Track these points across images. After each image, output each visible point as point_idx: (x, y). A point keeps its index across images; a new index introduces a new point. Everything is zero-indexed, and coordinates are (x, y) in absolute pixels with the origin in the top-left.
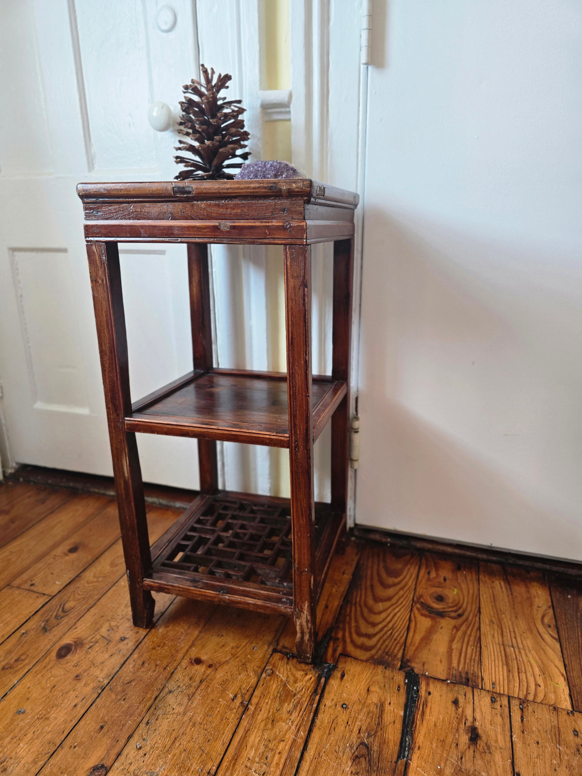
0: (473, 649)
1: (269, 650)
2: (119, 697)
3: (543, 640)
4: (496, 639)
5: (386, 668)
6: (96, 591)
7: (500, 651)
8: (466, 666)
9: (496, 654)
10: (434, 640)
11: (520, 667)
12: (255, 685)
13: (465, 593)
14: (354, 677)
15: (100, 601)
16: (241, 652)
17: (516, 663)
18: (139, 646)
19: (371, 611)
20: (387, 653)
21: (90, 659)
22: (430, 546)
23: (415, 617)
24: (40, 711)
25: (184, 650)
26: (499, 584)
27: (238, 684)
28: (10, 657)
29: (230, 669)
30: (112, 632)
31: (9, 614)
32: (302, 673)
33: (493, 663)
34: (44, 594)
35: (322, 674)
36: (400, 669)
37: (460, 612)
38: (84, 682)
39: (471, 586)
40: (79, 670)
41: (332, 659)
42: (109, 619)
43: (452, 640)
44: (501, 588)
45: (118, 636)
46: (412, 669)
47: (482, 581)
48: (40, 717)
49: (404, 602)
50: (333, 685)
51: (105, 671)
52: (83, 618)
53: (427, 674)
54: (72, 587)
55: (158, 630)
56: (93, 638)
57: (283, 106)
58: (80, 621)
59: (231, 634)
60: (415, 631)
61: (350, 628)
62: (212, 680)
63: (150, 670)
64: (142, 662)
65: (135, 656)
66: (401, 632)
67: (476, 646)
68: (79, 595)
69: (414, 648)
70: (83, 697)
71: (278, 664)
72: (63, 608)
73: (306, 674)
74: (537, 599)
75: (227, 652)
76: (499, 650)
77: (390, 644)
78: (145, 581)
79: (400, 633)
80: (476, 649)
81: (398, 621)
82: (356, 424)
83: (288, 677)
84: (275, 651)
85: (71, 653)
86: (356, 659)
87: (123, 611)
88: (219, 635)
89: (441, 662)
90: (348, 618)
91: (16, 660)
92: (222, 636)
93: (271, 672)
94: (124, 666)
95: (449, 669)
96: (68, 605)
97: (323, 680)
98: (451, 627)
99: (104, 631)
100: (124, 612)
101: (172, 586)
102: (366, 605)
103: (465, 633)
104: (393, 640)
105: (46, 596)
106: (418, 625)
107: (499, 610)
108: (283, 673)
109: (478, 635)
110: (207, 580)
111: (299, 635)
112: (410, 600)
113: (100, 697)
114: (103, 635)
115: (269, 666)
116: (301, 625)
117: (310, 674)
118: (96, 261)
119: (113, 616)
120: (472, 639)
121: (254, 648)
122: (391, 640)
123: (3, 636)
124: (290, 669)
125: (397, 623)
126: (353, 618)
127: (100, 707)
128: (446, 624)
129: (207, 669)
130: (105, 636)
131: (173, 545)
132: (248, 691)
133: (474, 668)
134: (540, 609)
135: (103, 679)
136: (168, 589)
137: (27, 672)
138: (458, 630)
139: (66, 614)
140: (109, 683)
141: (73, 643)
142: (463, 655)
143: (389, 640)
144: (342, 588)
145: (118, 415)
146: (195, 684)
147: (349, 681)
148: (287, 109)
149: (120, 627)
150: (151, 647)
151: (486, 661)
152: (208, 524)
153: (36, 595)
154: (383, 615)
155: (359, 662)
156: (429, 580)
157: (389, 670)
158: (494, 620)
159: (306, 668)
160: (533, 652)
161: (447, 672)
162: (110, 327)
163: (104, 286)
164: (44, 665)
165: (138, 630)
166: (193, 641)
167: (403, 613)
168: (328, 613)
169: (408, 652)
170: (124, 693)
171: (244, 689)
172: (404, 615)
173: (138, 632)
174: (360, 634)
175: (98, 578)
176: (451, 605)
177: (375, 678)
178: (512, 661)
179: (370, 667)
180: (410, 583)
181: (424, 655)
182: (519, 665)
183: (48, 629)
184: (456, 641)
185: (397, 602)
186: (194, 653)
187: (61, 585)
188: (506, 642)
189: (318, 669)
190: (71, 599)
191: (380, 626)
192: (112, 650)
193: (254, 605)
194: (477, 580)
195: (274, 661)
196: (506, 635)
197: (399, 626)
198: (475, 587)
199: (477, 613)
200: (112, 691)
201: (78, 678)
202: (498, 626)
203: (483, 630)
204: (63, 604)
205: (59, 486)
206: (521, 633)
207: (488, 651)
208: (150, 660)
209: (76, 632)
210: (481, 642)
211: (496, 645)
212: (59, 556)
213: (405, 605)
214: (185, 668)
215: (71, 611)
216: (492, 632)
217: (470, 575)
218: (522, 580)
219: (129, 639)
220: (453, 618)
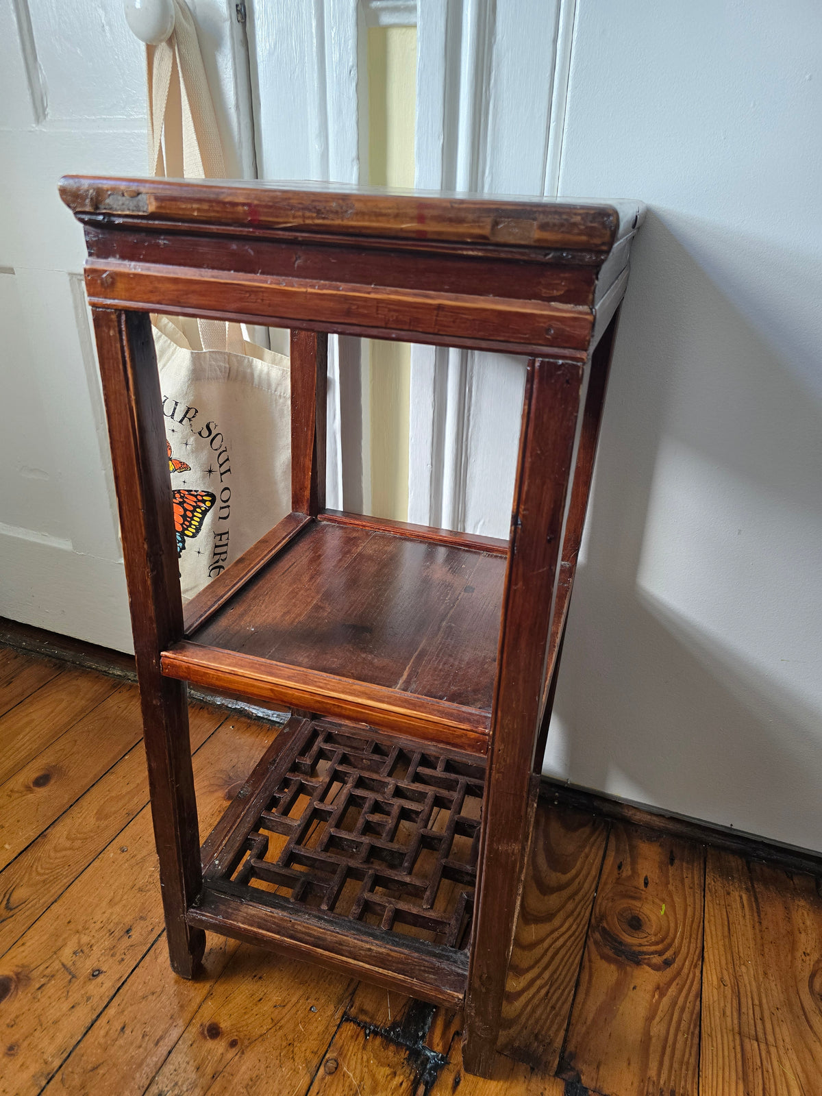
0: (687, 1039)
1: (336, 1017)
3: (811, 1027)
4: (729, 1019)
5: (532, 1069)
6: (67, 867)
7: (734, 1048)
8: (673, 1078)
9: (726, 1052)
10: (620, 1012)
11: (767, 1086)
12: (304, 1092)
13: (680, 916)
14: (476, 1087)
15: (69, 889)
16: (288, 1017)
17: (760, 1076)
18: (121, 991)
20: (536, 1037)
21: (37, 1013)
22: (625, 813)
23: (590, 961)
25: (194, 1005)
26: (738, 899)
27: (275, 1088)
29: (265, 1052)
30: (81, 957)
32: (387, 1071)
33: (720, 1074)
35: (421, 1076)
36: (557, 1074)
37: (668, 955)
39: (690, 901)
40: (16, 1035)
41: (441, 1043)
42: (80, 928)
43: (650, 1017)
44: (743, 907)
45: (87, 966)
46: (579, 1077)
47: (710, 891)
49: (574, 927)
51: (59, 1040)
52: (38, 923)
53: (603, 1089)
54: (27, 859)
56: (47, 967)
58: (31, 930)
59: (277, 974)
60: (587, 993)
62: (232, 1075)
63: (132, 1043)
64: (122, 1025)
65: (112, 1011)
66: (564, 990)
68: (38, 874)
69: (584, 1030)
71: (348, 1050)
72: (8, 900)
73: (395, 1074)
74: (803, 937)
75: (264, 1015)
76: (731, 1044)
77: (544, 1017)
79: (562, 994)
80: (692, 1040)
81: (561, 967)
83: (362, 1079)
84: (346, 1018)
85: (8, 997)
87: (104, 913)
88: (255, 976)
89: (630, 1064)
92: (260, 978)
93: (335, 1065)
94: (90, 1032)
95: (643, 1081)
96: (18, 895)
97: (422, 1090)
98: (650, 987)
99: (67, 952)
100: (106, 915)
103: (674, 1003)
104: (549, 1009)
106: (594, 979)
107: (735, 955)
108: (355, 1068)
109: (697, 1008)
112: (583, 923)
114: (66, 963)
115: (333, 1051)
117: (400, 1075)
119: (86, 922)
120: (686, 1016)
121: (311, 1009)
122: (545, 1008)
124: (368, 1061)
125: (558, 973)
129: (227, 1050)
130: (68, 966)
133: (686, 1081)
134: (808, 958)
135: (53, 1056)
138: (662, 995)
139: (11, 913)
140: (61, 1066)
141: (14, 977)
142: (668, 1051)
143: (542, 1007)
146: (203, 1082)
147: (467, 1095)
149: (94, 948)
150: (140, 994)
151: (708, 1071)
154: (536, 952)
156: (618, 881)
157: (537, 1075)
158: (726, 977)
159: (396, 1059)
160: (792, 1054)
161: (639, 1086)
165: (123, 956)
167: (571, 951)
169: (573, 1036)
170: (82, 1092)
172: (571, 954)
173: (123, 960)
175: (73, 840)
176: (653, 939)
178: (753, 1071)
179: (505, 1067)
180: (586, 886)
181: (600, 1046)
182: (767, 1081)
184: (657, 1019)
185: (561, 926)
186: (209, 1013)
187: (13, 851)
188: (745, 1029)
189: (415, 1062)
190: (24, 881)
191: (529, 976)
192: (75, 996)
194: (701, 886)
195: (341, 1041)
196: (746, 1013)
197: (562, 977)
198: (698, 901)
199: (698, 960)
200: (64, 1086)
201: (12, 1052)
202: (732, 991)
203: (707, 1000)
204: (9, 892)
205: (38, 652)
206: (772, 1010)
207: (713, 1046)
208: (136, 1021)
209: (23, 951)
210: (702, 1024)
211: (727, 1033)
212: (17, 792)
213: (575, 932)
214: (191, 1045)
215: (20, 908)
216: (722, 1005)
217: (690, 876)
218: (779, 891)
219: (107, 974)
220: (656, 968)
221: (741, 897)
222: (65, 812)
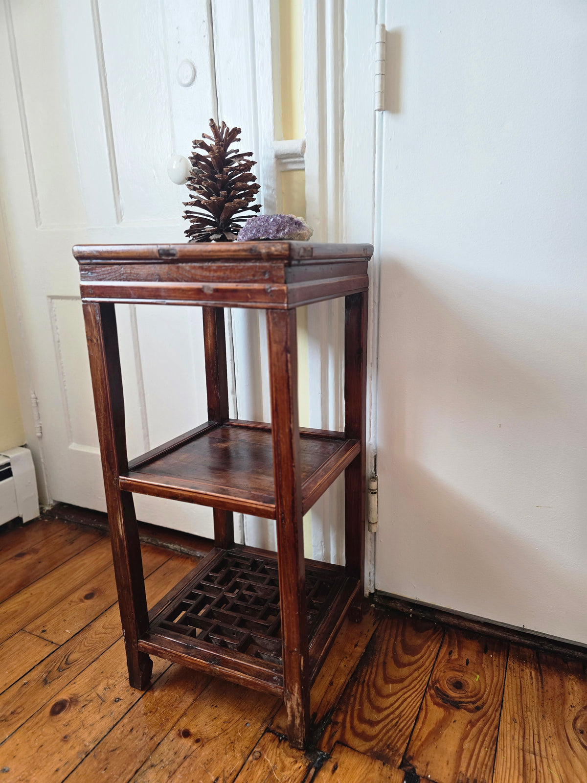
0: (487, 751)
1: (262, 729)
2: (101, 766)
3: (572, 748)
4: (516, 742)
5: (384, 764)
6: (102, 643)
7: (519, 758)
8: (476, 772)
9: (513, 760)
10: (444, 735)
12: (239, 768)
13: (488, 682)
14: (347, 771)
15: (103, 655)
16: (232, 728)
17: (535, 775)
18: (131, 710)
19: (379, 693)
20: (388, 747)
21: (82, 719)
22: (456, 621)
23: (426, 705)
24: (23, 772)
25: (175, 719)
26: (529, 674)
27: (222, 765)
28: (7, 708)
29: (216, 746)
30: (108, 691)
31: (16, 662)
32: (292, 760)
33: (508, 771)
34: (52, 642)
35: (314, 764)
36: (400, 767)
37: (478, 704)
38: (70, 745)
39: (496, 674)
40: (69, 730)
41: (326, 747)
42: (109, 675)
43: (463, 739)
44: (532, 678)
45: (112, 696)
46: (414, 770)
47: (510, 669)
48: (22, 779)
49: (418, 686)
50: (322, 779)
51: (94, 734)
52: (84, 672)
53: (429, 776)
54: (80, 638)
55: (153, 693)
56: (88, 696)
57: (297, 156)
58: (79, 675)
59: (226, 705)
60: (423, 723)
61: (353, 710)
62: (196, 757)
63: (137, 738)
64: (131, 728)
65: (125, 720)
66: (408, 721)
67: (491, 748)
68: (85, 646)
69: (419, 743)
70: (66, 761)
71: (268, 747)
72: (67, 659)
73: (296, 762)
74: (571, 697)
75: (217, 726)
76: (517, 756)
77: (394, 735)
78: (140, 642)
79: (406, 723)
80: (491, 752)
81: (407, 709)
82: (373, 485)
83: (276, 763)
84: (267, 730)
85: (65, 710)
86: (353, 749)
87: (123, 668)
88: (213, 706)
89: (448, 764)
90: (352, 699)
91: (12, 713)
92: (216, 707)
93: (259, 755)
94: (112, 731)
95: (456, 773)
96: (72, 658)
97: (312, 771)
98: (465, 722)
99: (100, 689)
101: (165, 650)
102: (375, 686)
103: (481, 731)
104: (397, 731)
105: (54, 645)
106: (428, 716)
107: (524, 706)
108: (272, 757)
109: (495, 735)
110: (200, 647)
111: (290, 718)
112: (424, 684)
113: (83, 763)
114: (99, 694)
115: (258, 748)
116: (292, 708)
117: (299, 762)
118: (91, 322)
119: (112, 672)
120: (487, 739)
121: (246, 725)
122: (396, 731)
123: (5, 685)
124: (280, 754)
125: (405, 711)
126: (358, 700)
127: (81, 775)
128: (461, 717)
129: (194, 744)
130: (101, 696)
131: (176, 603)
132: (231, 774)
133: (484, 775)
134: (573, 709)
135: (90, 743)
136: (161, 653)
137: (20, 727)
138: (473, 725)
139: (68, 666)
140: (94, 748)
141: (69, 699)
142: (474, 757)
143: (393, 730)
144: (352, 663)
145: (113, 473)
146: (178, 760)
147: (341, 776)
148: (302, 159)
149: (117, 687)
150: (143, 712)
151: (499, 768)
152: (216, 582)
153: (46, 642)
154: (392, 699)
155: (356, 753)
156: (449, 661)
157: (387, 767)
158: (516, 717)
159: (298, 754)
160: (558, 763)
161: (453, 776)
162: (104, 385)
163: (98, 346)
164: (37, 720)
165: (133, 692)
166: (186, 710)
167: (414, 700)
168: (332, 691)
169: (412, 746)
170: (106, 762)
171: (227, 772)
172: (414, 702)
173: (133, 693)
174: (362, 720)
175: (106, 629)
176: (469, 694)
177: (370, 775)
178: (530, 772)
179: (367, 761)
180: (427, 663)
181: (430, 753)
182: (539, 777)
183: (48, 682)
184: (469, 739)
185: (409, 685)
186: (183, 724)
187: (70, 634)
188: (527, 747)
189: (310, 756)
190: (77, 650)
191: (386, 712)
192: (104, 711)
193: (244, 680)
194: (504, 666)
195: (264, 743)
196: (528, 738)
197: (407, 714)
198: (501, 674)
199: (499, 707)
200: (95, 758)
201: (66, 739)
202: (520, 726)
203: (503, 730)
204: (68, 655)
205: (90, 526)
206: (547, 738)
207: (504, 756)
208: (139, 726)
209: (74, 687)
210: (498, 743)
211: (514, 749)
212: (75, 602)
213: (418, 689)
214: (172, 740)
215: (73, 664)
216: (512, 733)
217: (497, 659)
218: (557, 670)
219: (123, 701)
220: (470, 711)
221: (531, 673)
222: (102, 613)
